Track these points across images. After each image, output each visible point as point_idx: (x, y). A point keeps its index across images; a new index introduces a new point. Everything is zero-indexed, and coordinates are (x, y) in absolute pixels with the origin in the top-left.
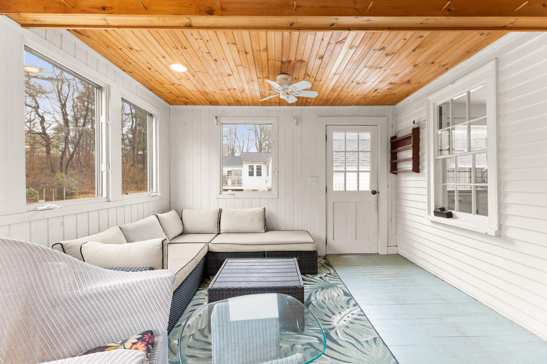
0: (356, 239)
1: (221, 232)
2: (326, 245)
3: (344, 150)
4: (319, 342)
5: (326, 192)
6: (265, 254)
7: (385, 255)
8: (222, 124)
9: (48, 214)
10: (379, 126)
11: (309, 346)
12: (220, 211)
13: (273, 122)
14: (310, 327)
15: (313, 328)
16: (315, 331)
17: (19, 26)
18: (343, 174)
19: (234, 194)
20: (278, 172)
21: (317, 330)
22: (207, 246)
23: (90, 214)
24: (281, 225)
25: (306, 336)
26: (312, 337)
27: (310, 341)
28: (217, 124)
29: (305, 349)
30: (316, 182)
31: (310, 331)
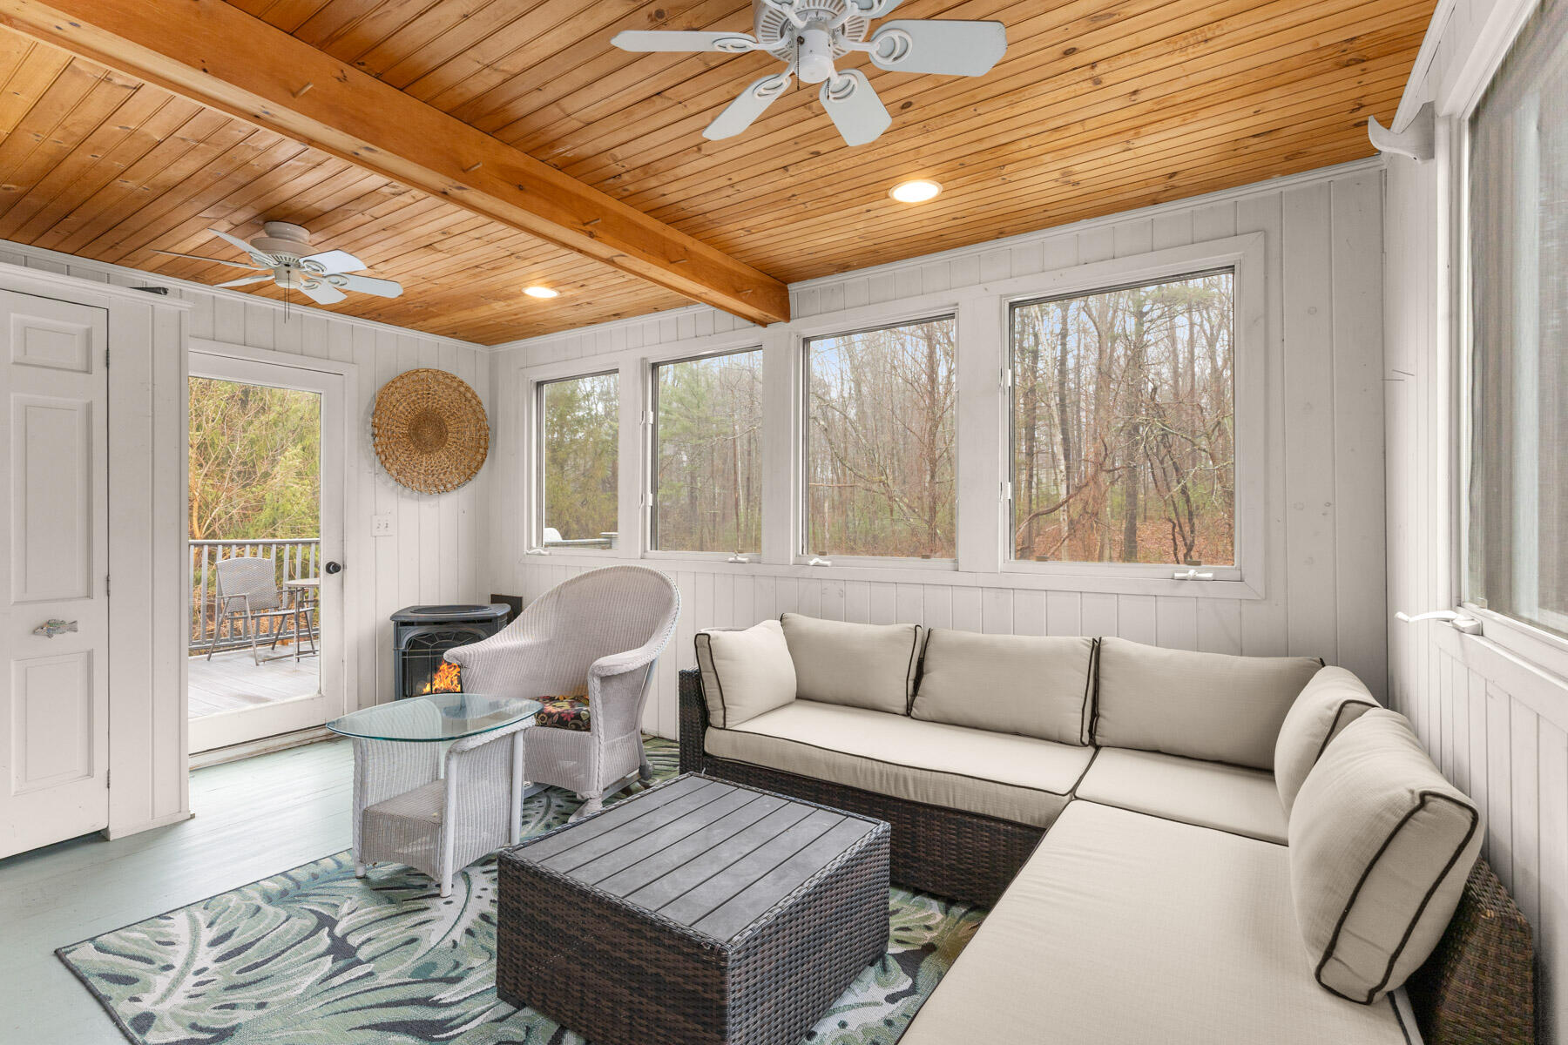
4: (435, 999)
11: (453, 974)
14: (493, 1017)
15: (481, 1019)
16: (467, 1017)
21: (466, 1022)
23: (898, 588)
25: (479, 990)
26: (461, 997)
27: (459, 986)
29: (457, 965)
31: (483, 1007)
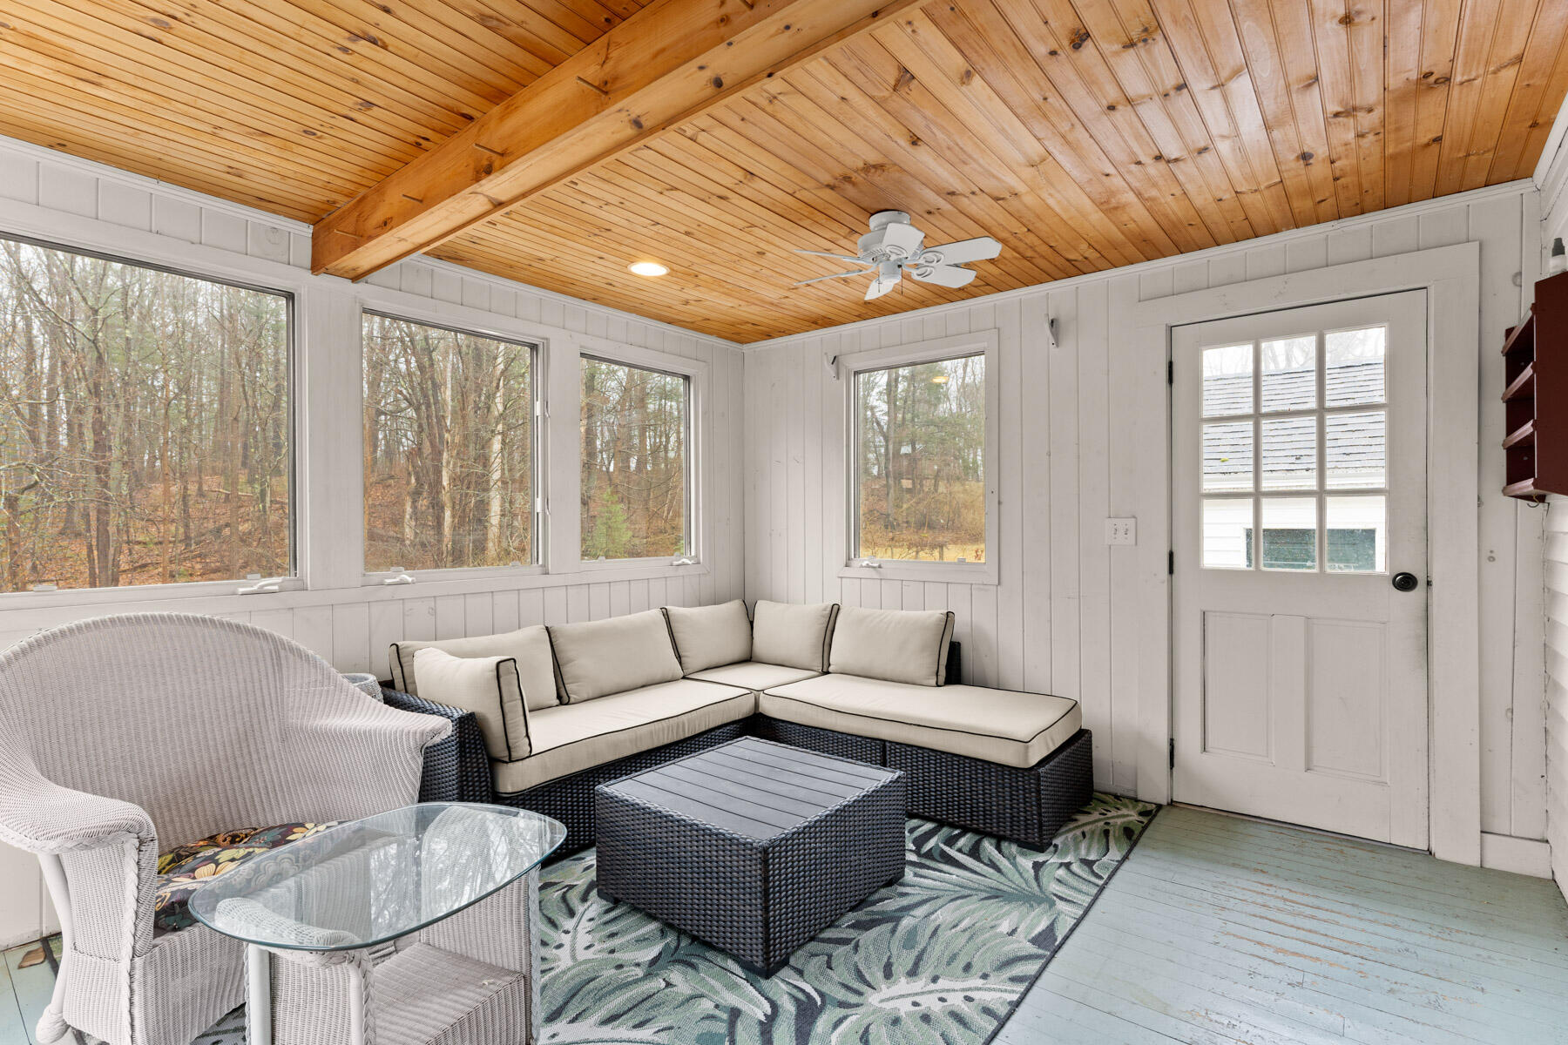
0: (1308, 769)
1: (831, 669)
2: (1172, 765)
3: (1251, 411)
5: (1171, 571)
6: (884, 746)
7: (1467, 868)
8: (857, 373)
9: (403, 592)
10: (1432, 291)
12: (835, 611)
13: (986, 344)
15: (798, 983)
17: (348, 283)
18: (1250, 501)
19: (880, 567)
20: (999, 503)
21: (803, 991)
22: (751, 699)
23: (495, 597)
24: (1011, 671)
26: (764, 1002)
28: (838, 376)
29: (709, 1017)
30: (1131, 534)
